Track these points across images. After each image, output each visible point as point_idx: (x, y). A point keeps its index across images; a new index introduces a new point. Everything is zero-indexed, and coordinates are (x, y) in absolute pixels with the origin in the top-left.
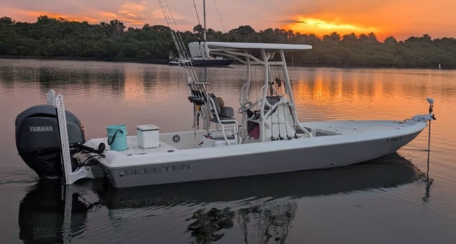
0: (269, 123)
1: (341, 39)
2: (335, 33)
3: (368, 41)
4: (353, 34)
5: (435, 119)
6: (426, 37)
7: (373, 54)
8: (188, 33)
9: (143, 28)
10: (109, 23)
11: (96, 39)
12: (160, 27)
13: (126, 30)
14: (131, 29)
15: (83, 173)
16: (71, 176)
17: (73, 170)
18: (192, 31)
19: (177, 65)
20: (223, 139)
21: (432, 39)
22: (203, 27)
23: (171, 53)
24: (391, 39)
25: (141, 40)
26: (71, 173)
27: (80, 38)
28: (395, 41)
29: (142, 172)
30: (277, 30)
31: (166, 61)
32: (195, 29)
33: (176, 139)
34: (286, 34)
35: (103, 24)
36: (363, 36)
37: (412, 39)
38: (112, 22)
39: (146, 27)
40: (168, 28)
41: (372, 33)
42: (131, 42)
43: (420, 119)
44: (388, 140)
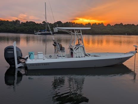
0: (76, 52)
1: (92, 25)
2: (89, 23)
3: (101, 25)
4: (96, 23)
5: (137, 52)
6: (121, 24)
7: (102, 30)
8: (40, 24)
9: (26, 22)
10: (15, 21)
11: (11, 26)
12: (31, 22)
13: (20, 23)
14: (22, 23)
15: (20, 65)
16: (17, 66)
17: (18, 64)
18: (42, 23)
19: (37, 34)
20: (61, 57)
21: (123, 25)
22: (45, 22)
23: (35, 30)
24: (109, 25)
25: (25, 26)
26: (17, 65)
27: (6, 26)
28: (110, 25)
29: (35, 65)
30: (70, 22)
31: (33, 33)
32: (43, 22)
33: (50, 56)
34: (73, 24)
35: (13, 21)
36: (99, 24)
37: (116, 25)
38: (16, 20)
39: (27, 22)
40: (34, 22)
41: (102, 23)
42: (22, 27)
43: (131, 52)
44: (116, 59)
